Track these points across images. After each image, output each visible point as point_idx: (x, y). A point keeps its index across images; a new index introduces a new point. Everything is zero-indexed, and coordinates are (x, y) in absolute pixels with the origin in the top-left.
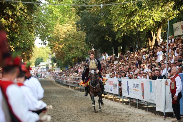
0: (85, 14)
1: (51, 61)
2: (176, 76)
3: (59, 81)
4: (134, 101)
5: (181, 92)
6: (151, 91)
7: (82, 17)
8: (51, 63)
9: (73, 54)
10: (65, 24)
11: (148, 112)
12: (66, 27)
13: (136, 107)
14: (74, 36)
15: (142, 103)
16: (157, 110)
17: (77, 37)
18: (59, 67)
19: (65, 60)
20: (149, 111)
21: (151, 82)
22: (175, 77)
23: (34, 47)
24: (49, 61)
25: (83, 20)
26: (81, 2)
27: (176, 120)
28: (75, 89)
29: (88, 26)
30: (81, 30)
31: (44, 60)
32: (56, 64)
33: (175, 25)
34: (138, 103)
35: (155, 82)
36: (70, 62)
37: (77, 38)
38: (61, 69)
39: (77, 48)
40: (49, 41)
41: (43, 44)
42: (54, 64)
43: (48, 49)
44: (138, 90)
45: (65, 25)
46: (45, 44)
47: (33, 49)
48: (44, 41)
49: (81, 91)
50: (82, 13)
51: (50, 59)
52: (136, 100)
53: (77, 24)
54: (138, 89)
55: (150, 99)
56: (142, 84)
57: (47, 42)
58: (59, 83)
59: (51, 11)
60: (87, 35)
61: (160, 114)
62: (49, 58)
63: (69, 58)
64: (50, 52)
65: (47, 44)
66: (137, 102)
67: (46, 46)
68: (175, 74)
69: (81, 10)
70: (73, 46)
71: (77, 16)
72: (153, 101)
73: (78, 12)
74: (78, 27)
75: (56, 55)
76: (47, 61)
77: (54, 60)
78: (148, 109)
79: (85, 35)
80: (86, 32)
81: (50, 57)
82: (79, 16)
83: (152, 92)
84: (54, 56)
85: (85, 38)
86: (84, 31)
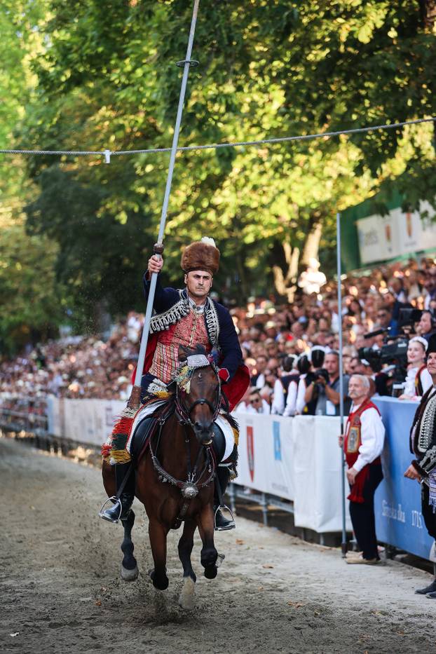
0: (56, 180)
2: (366, 406)
6: (278, 455)
7: (44, 187)
9: (14, 313)
11: (266, 528)
14: (17, 250)
15: (246, 495)
16: (296, 525)
17: (28, 255)
20: (270, 525)
21: (277, 424)
22: (359, 412)
25: (48, 199)
26: (45, 136)
27: (361, 558)
28: (17, 439)
29: (67, 218)
30: (42, 230)
34: (235, 497)
35: (291, 424)
37: (27, 259)
39: (29, 295)
49: (38, 447)
50: (46, 175)
53: (29, 210)
55: (274, 485)
56: (250, 430)
60: (63, 252)
61: (308, 536)
69: (44, 162)
70: (15, 286)
71: (29, 182)
72: (284, 489)
73: (34, 170)
74: (30, 221)
78: (269, 518)
79: (55, 248)
80: (59, 240)
82: (36, 182)
83: (280, 459)
85: (55, 258)
86: (51, 237)
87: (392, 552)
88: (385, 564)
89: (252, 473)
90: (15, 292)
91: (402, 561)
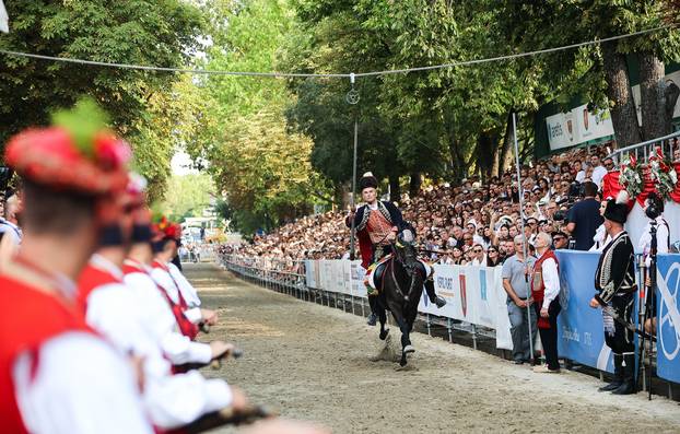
0: (309, 89)
1: (215, 214)
2: (546, 256)
3: (237, 270)
4: (442, 323)
5: (557, 298)
6: (484, 296)
7: (301, 96)
8: (215, 218)
9: (277, 195)
10: (256, 113)
11: (476, 351)
12: (259, 123)
13: (446, 338)
14: (279, 146)
15: (461, 327)
16: (498, 347)
17: (289, 149)
18: (236, 231)
19: (254, 212)
20: (478, 349)
21: (483, 273)
22: (542, 260)
23: (169, 175)
24: (211, 214)
25: (304, 105)
27: (547, 369)
29: (319, 120)
30: (300, 129)
31: (194, 212)
32: (229, 222)
33: (552, 121)
34: (452, 329)
35: (494, 272)
36: (268, 218)
37: (287, 153)
38: (244, 238)
40: (210, 159)
41: (195, 167)
42: (223, 221)
43: (209, 182)
44: (452, 295)
45: (256, 117)
46: (200, 167)
47: (168, 181)
48: (199, 158)
50: (302, 86)
51: (213, 209)
52: (447, 319)
53: (289, 114)
54: (450, 292)
55: (481, 318)
56: (462, 278)
57: (206, 163)
58: (238, 275)
59: (217, 77)
60: (316, 145)
62: (211, 206)
63: (266, 206)
64: (214, 189)
65: (206, 167)
66: (449, 327)
67: (203, 172)
68: (544, 250)
70: (278, 174)
71: (289, 92)
72: (489, 321)
73: (292, 82)
74: (291, 122)
75: (230, 198)
76: (206, 213)
77: (224, 211)
78: (478, 344)
79: (309, 143)
80: (312, 138)
81: (214, 201)
82: (295, 93)
83: (485, 299)
84: (224, 199)
85: (310, 152)
86: (306, 134)
87: (570, 365)
88: (564, 373)
89: (464, 310)
90: (278, 179)
91: (577, 371)
